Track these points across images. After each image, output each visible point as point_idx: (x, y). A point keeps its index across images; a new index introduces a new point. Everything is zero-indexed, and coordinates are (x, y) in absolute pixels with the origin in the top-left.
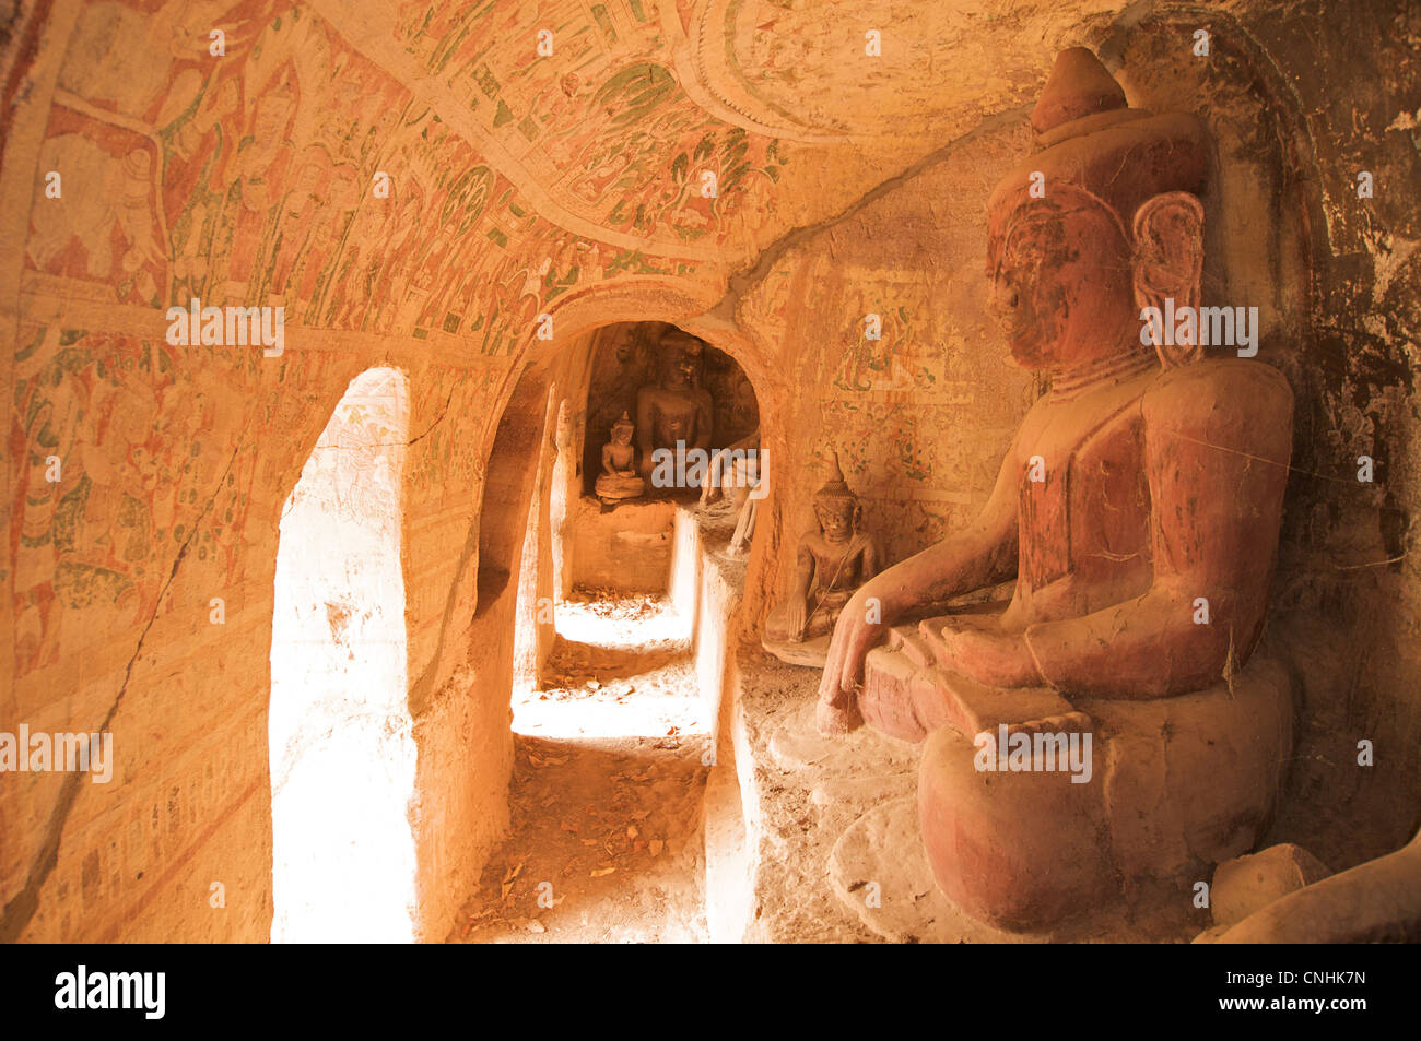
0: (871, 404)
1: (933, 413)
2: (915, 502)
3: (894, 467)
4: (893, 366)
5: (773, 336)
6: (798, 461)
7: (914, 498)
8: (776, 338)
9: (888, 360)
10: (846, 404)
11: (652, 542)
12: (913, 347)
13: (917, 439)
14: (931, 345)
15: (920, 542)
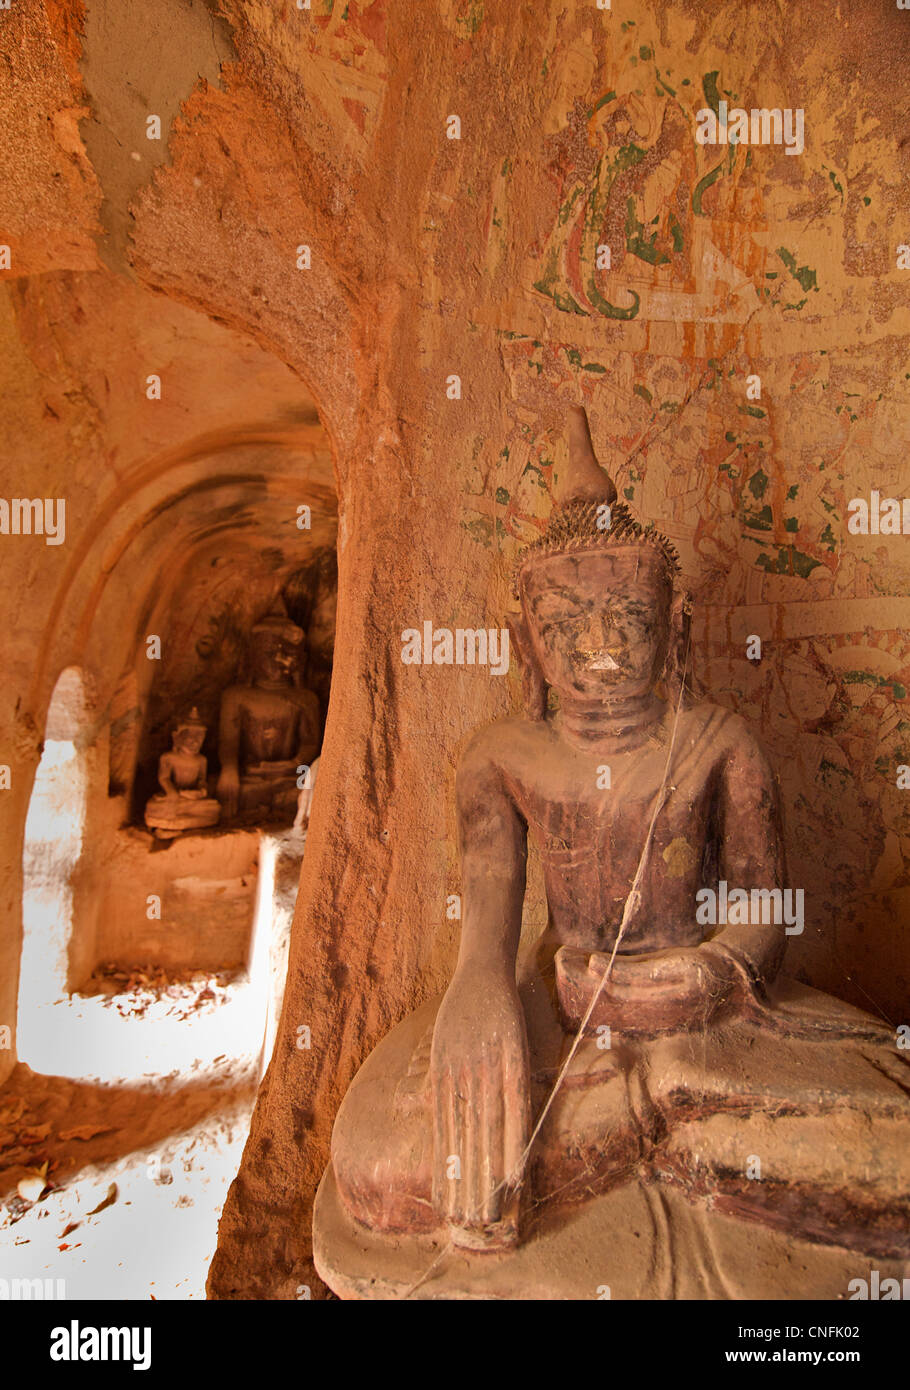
0: (642, 359)
1: (822, 376)
2: (794, 645)
3: (721, 545)
4: (696, 250)
5: (347, 102)
6: (442, 508)
7: (789, 634)
8: (355, 110)
9: (679, 234)
10: (575, 355)
11: (226, 892)
12: (748, 194)
13: (780, 455)
14: (796, 183)
15: (826, 765)
